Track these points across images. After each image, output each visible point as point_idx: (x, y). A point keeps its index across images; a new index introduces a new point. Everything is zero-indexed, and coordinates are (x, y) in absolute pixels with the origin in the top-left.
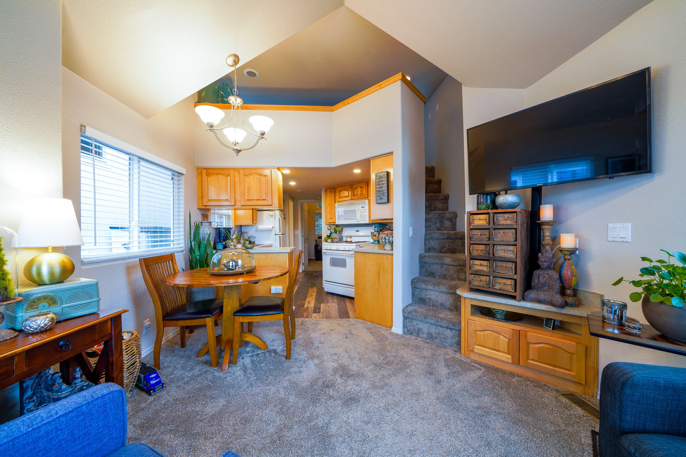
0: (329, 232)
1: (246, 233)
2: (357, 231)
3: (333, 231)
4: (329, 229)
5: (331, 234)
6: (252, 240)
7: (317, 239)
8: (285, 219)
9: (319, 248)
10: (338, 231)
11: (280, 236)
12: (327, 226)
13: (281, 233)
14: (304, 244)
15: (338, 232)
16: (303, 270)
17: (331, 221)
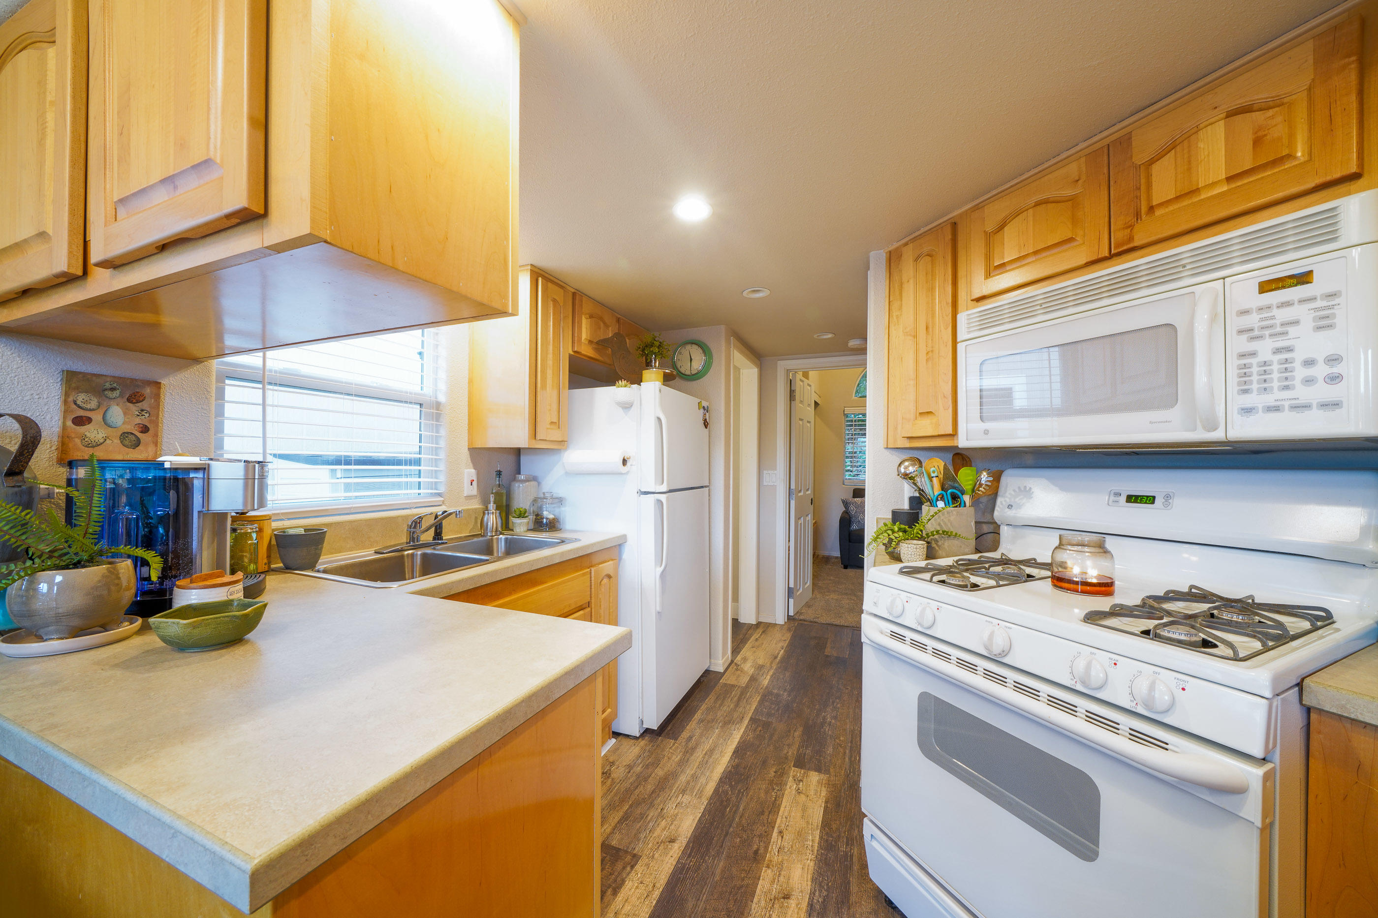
0: (908, 491)
1: (535, 479)
2: (1131, 499)
3: (937, 491)
4: (906, 476)
5: (917, 502)
6: (547, 514)
7: (849, 496)
8: (706, 424)
9: (854, 527)
10: (968, 487)
11: (660, 502)
12: (896, 458)
13: (664, 488)
14: (798, 518)
15: (967, 498)
16: (791, 613)
17: (926, 427)
